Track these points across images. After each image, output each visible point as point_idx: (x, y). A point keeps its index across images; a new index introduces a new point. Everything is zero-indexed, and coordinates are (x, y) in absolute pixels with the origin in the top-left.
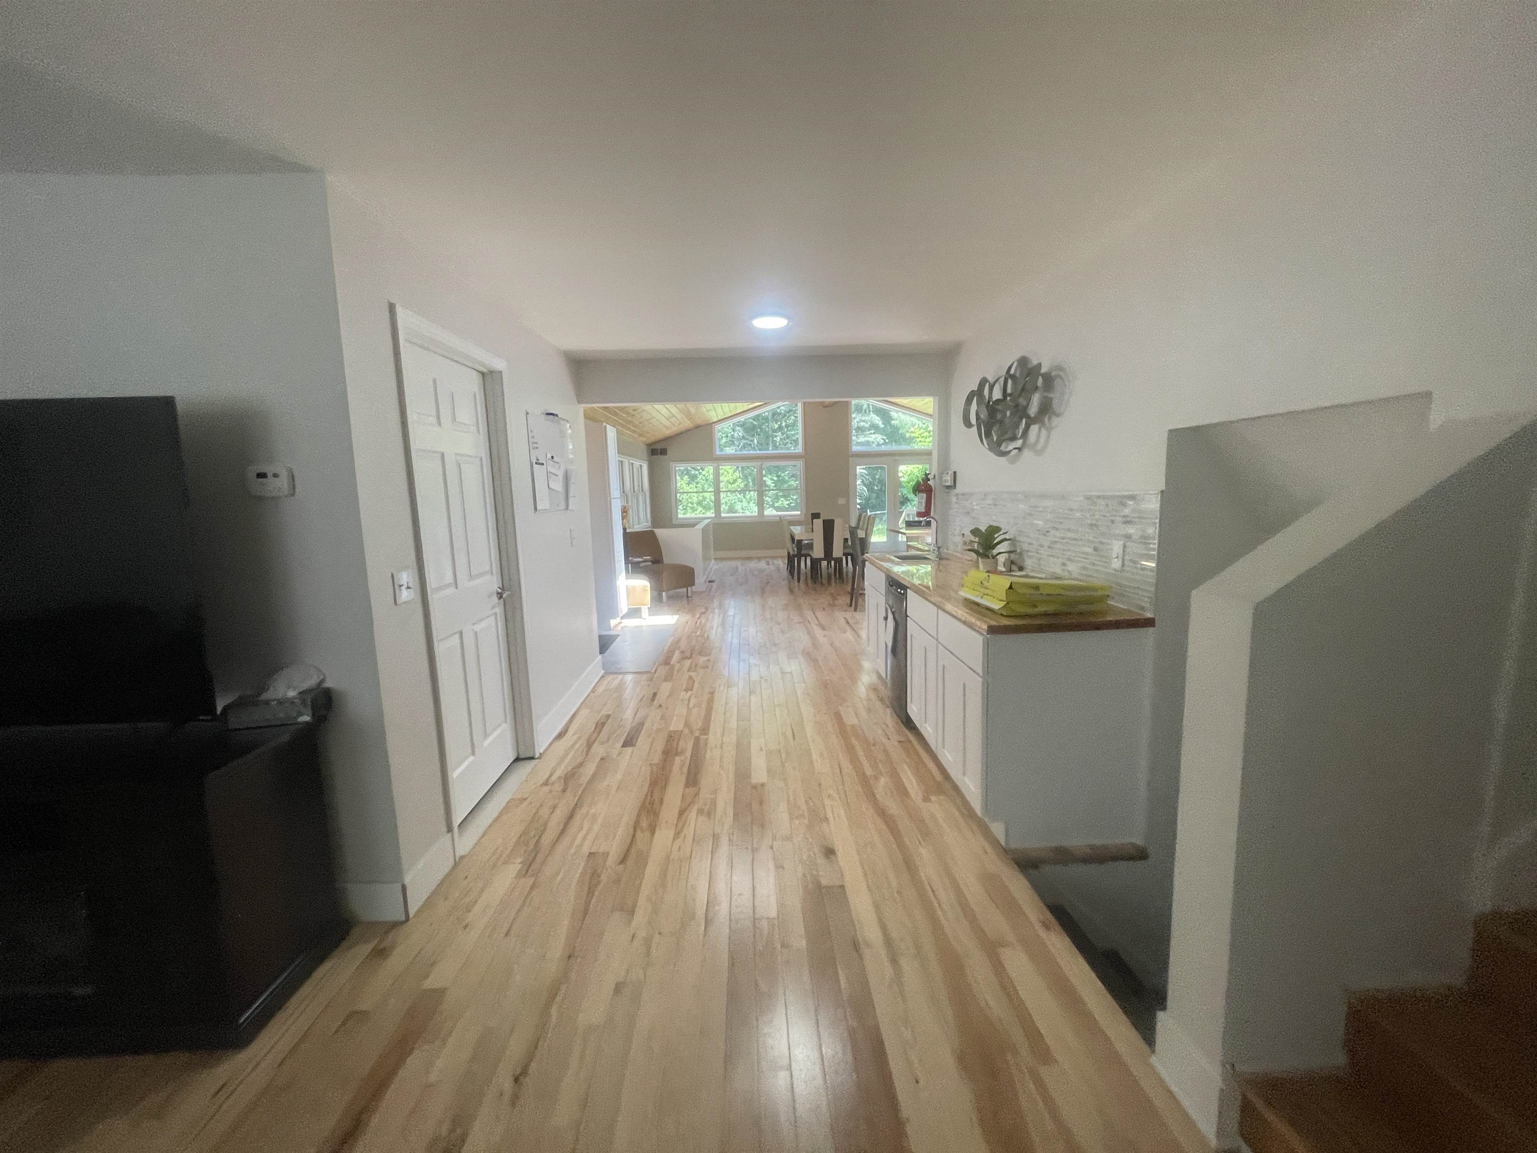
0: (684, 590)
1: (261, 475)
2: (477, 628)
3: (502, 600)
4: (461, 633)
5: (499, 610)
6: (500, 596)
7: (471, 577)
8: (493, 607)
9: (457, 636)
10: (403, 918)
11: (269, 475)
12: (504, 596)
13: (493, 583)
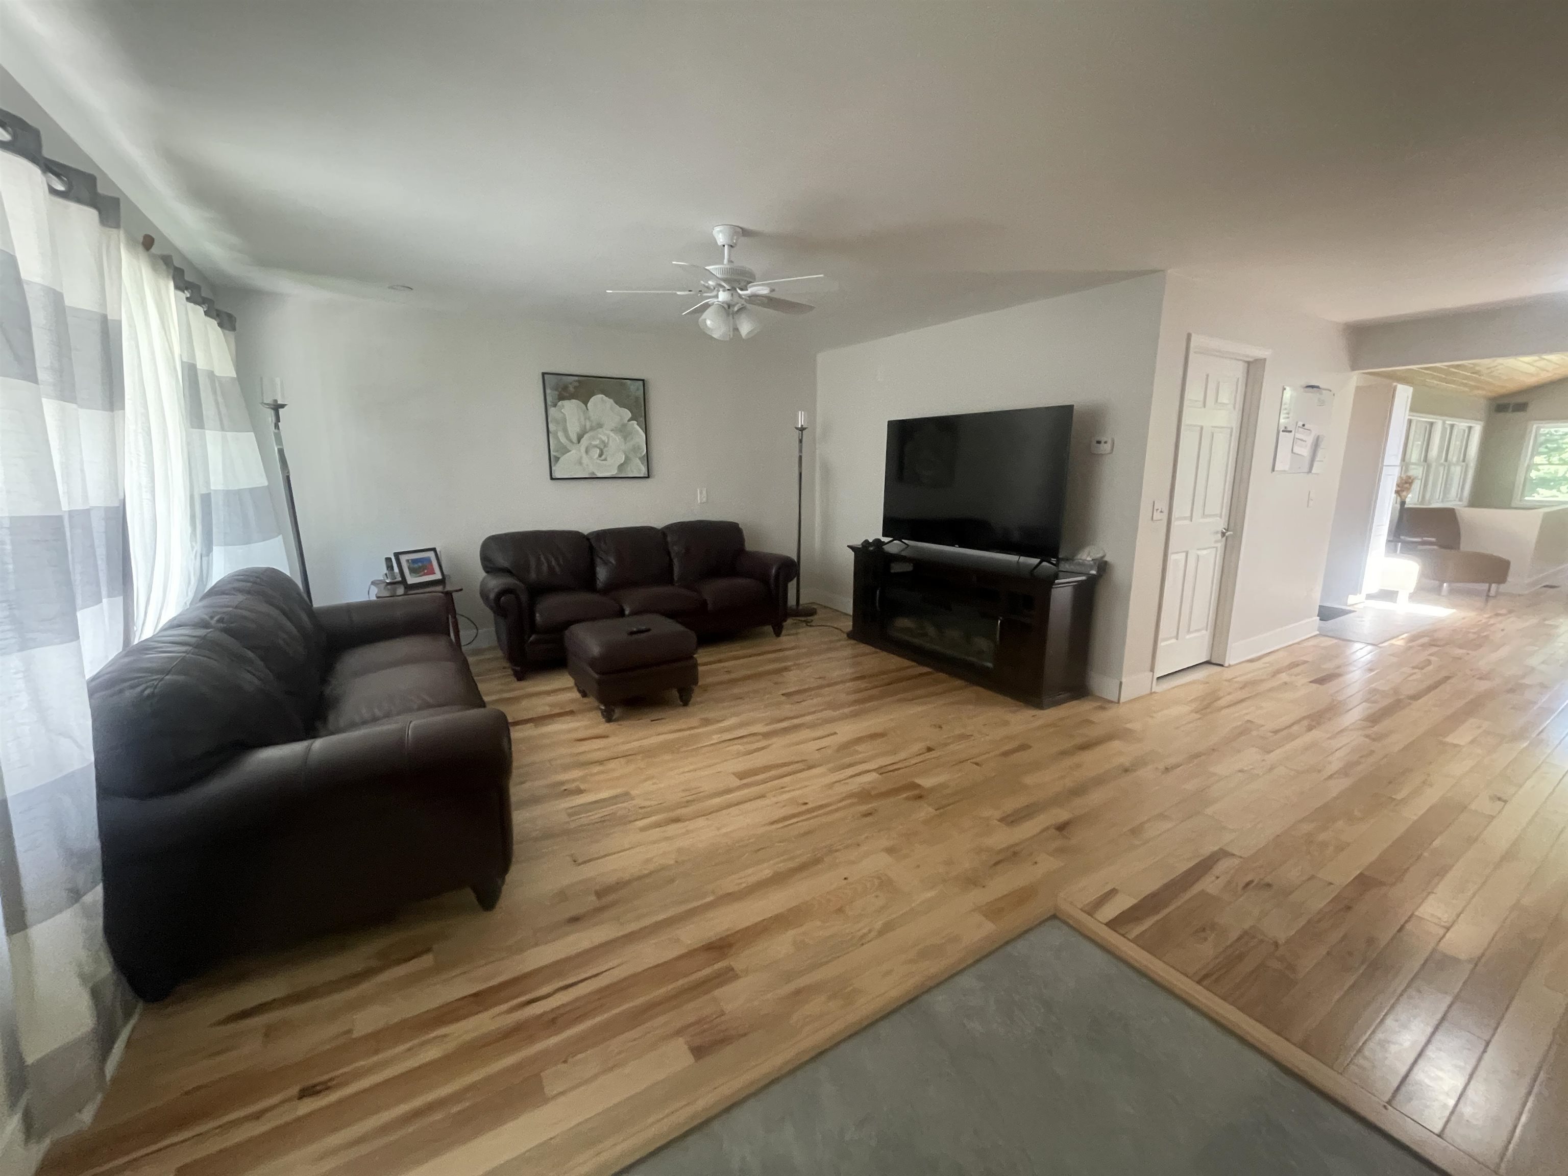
0: (1485, 586)
1: (1099, 442)
2: (1199, 552)
3: (1224, 538)
4: (1187, 553)
5: (1220, 545)
6: (1223, 534)
7: (1204, 515)
8: (1216, 542)
9: (1184, 554)
10: (1116, 700)
11: (1103, 442)
12: (1227, 534)
13: (1221, 525)
